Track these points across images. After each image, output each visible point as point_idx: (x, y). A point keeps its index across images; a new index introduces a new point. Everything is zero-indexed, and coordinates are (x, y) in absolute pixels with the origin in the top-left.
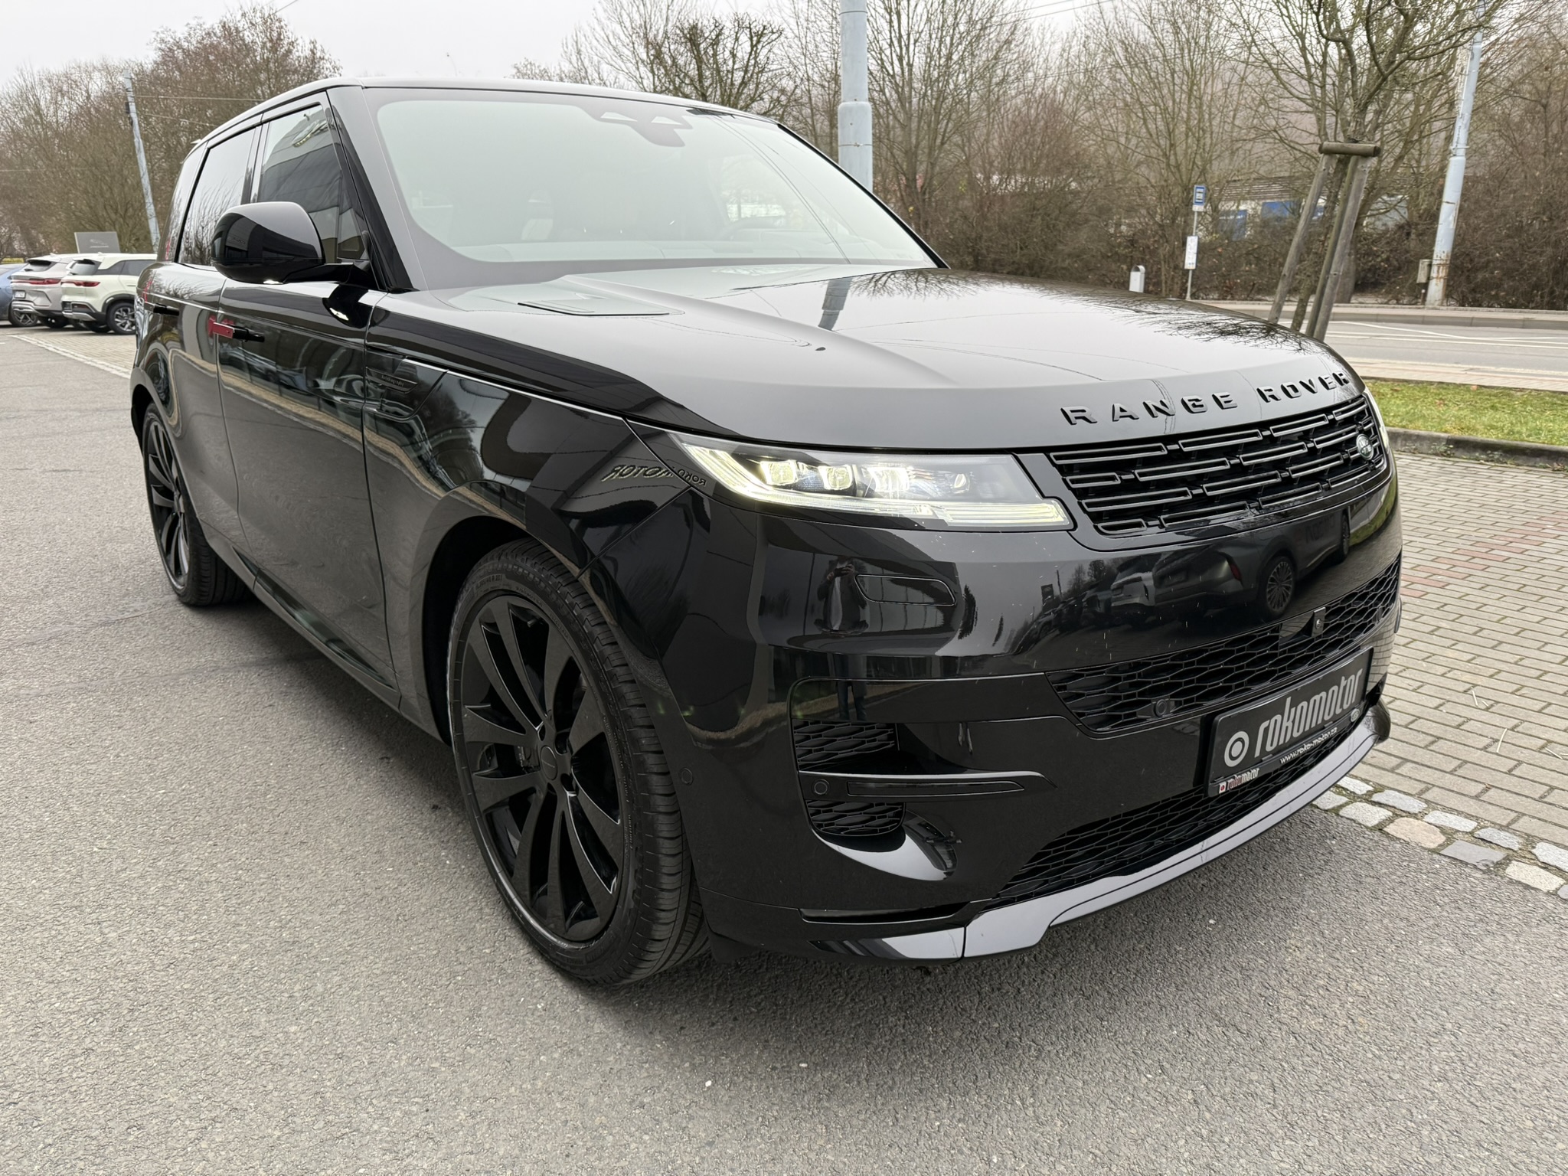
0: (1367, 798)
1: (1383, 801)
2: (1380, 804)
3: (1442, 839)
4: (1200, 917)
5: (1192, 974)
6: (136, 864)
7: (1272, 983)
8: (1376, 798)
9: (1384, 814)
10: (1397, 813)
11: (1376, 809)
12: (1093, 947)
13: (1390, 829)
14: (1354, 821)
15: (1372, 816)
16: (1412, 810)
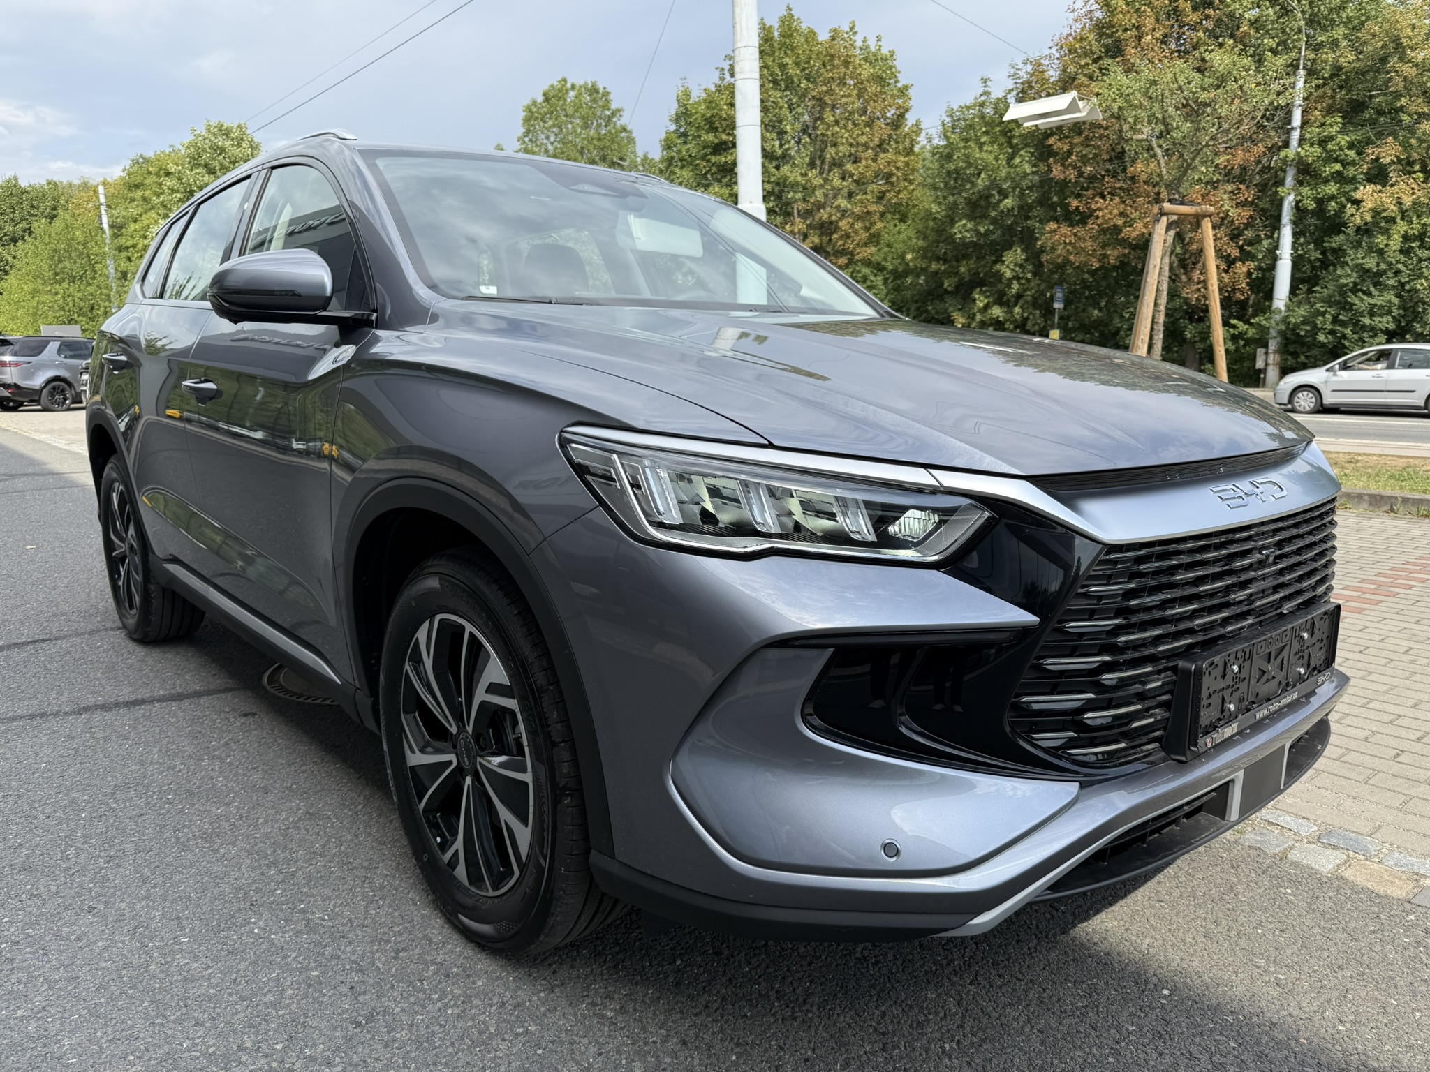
0: (1314, 838)
2: (1331, 846)
3: (1409, 886)
8: (1324, 838)
9: (1339, 857)
10: (1353, 856)
11: (1328, 852)
12: (1027, 1029)
14: (1307, 866)
15: (1326, 860)
16: (1367, 853)
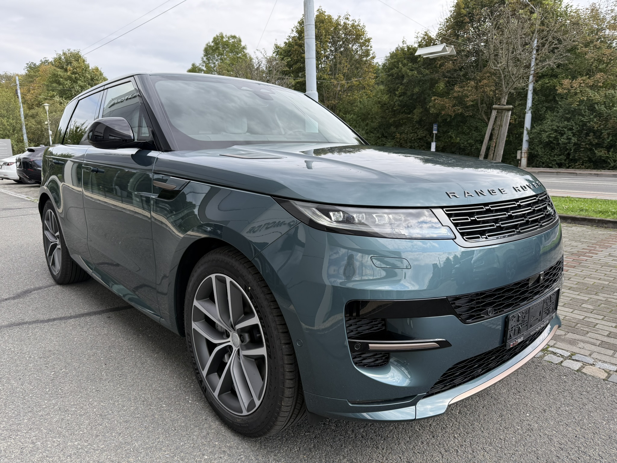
0: (570, 357)
1: (577, 359)
2: (576, 360)
3: (606, 375)
4: (522, 413)
5: (528, 439)
6: (46, 408)
7: (563, 441)
8: (574, 357)
9: (579, 364)
10: (585, 364)
11: (576, 362)
13: (584, 370)
14: (569, 368)
15: (576, 366)
16: (590, 363)
